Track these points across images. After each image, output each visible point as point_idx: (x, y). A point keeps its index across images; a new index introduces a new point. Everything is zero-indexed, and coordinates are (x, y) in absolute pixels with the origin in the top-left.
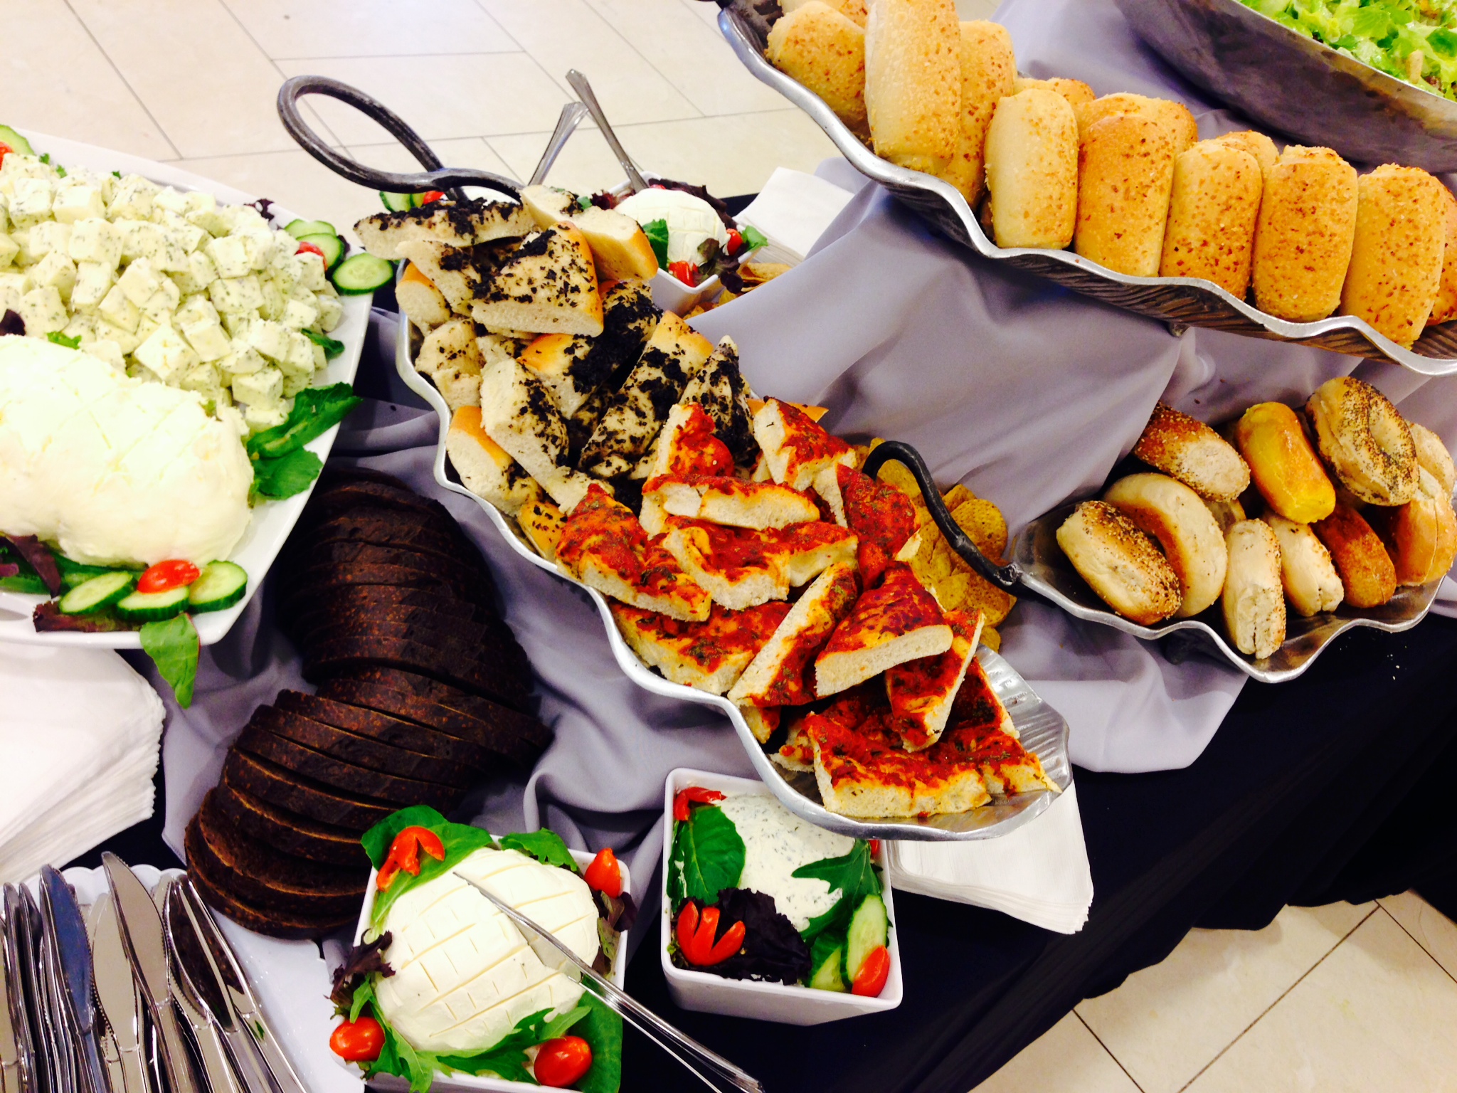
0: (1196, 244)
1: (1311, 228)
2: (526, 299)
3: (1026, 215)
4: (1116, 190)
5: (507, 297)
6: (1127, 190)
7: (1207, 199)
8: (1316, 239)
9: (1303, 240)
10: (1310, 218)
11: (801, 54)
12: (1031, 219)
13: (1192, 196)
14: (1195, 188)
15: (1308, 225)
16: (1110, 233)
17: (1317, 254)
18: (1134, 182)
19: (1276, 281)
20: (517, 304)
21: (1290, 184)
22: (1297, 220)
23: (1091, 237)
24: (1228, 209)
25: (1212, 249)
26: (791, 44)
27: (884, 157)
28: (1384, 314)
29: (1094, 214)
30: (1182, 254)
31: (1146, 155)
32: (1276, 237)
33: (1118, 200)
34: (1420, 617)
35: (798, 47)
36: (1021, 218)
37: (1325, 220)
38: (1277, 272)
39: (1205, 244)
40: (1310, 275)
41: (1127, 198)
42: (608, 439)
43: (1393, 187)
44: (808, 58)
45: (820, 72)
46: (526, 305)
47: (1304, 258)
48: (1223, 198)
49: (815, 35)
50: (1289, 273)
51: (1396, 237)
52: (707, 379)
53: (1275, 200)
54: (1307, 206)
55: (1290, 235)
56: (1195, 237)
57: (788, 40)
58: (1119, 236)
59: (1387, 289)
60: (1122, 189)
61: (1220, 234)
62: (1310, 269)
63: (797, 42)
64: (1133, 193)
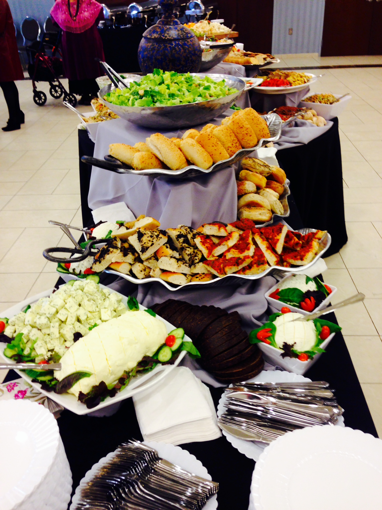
0: (231, 146)
1: (245, 129)
2: (152, 244)
3: (205, 161)
4: (213, 146)
5: (149, 247)
6: (215, 145)
7: (226, 137)
8: (248, 130)
9: (246, 132)
10: (244, 127)
11: (146, 164)
12: (207, 161)
13: (223, 138)
14: (223, 137)
15: (244, 129)
16: (219, 154)
17: (249, 132)
18: (215, 143)
19: (247, 142)
20: (151, 247)
21: (235, 125)
22: (242, 130)
23: (217, 157)
24: (231, 136)
25: (234, 145)
26: (142, 163)
27: (177, 169)
28: (264, 135)
29: (213, 153)
30: (230, 149)
31: (212, 137)
32: (241, 135)
33: (215, 148)
34: (289, 189)
35: (144, 163)
36: (205, 162)
37: (246, 126)
38: (246, 141)
39: (233, 144)
40: (251, 137)
41: (216, 146)
42: (191, 256)
43: (247, 114)
44: (147, 163)
45: (150, 164)
46: (153, 246)
47: (249, 135)
48: (228, 135)
49: (145, 158)
50: (248, 139)
51: (255, 121)
52: (190, 232)
53: (235, 129)
54: (241, 126)
55: (243, 133)
56: (230, 145)
57: (141, 163)
58: (220, 153)
59: (261, 131)
60: (214, 145)
61: (234, 141)
62: (250, 136)
63: (143, 162)
64: (216, 145)
